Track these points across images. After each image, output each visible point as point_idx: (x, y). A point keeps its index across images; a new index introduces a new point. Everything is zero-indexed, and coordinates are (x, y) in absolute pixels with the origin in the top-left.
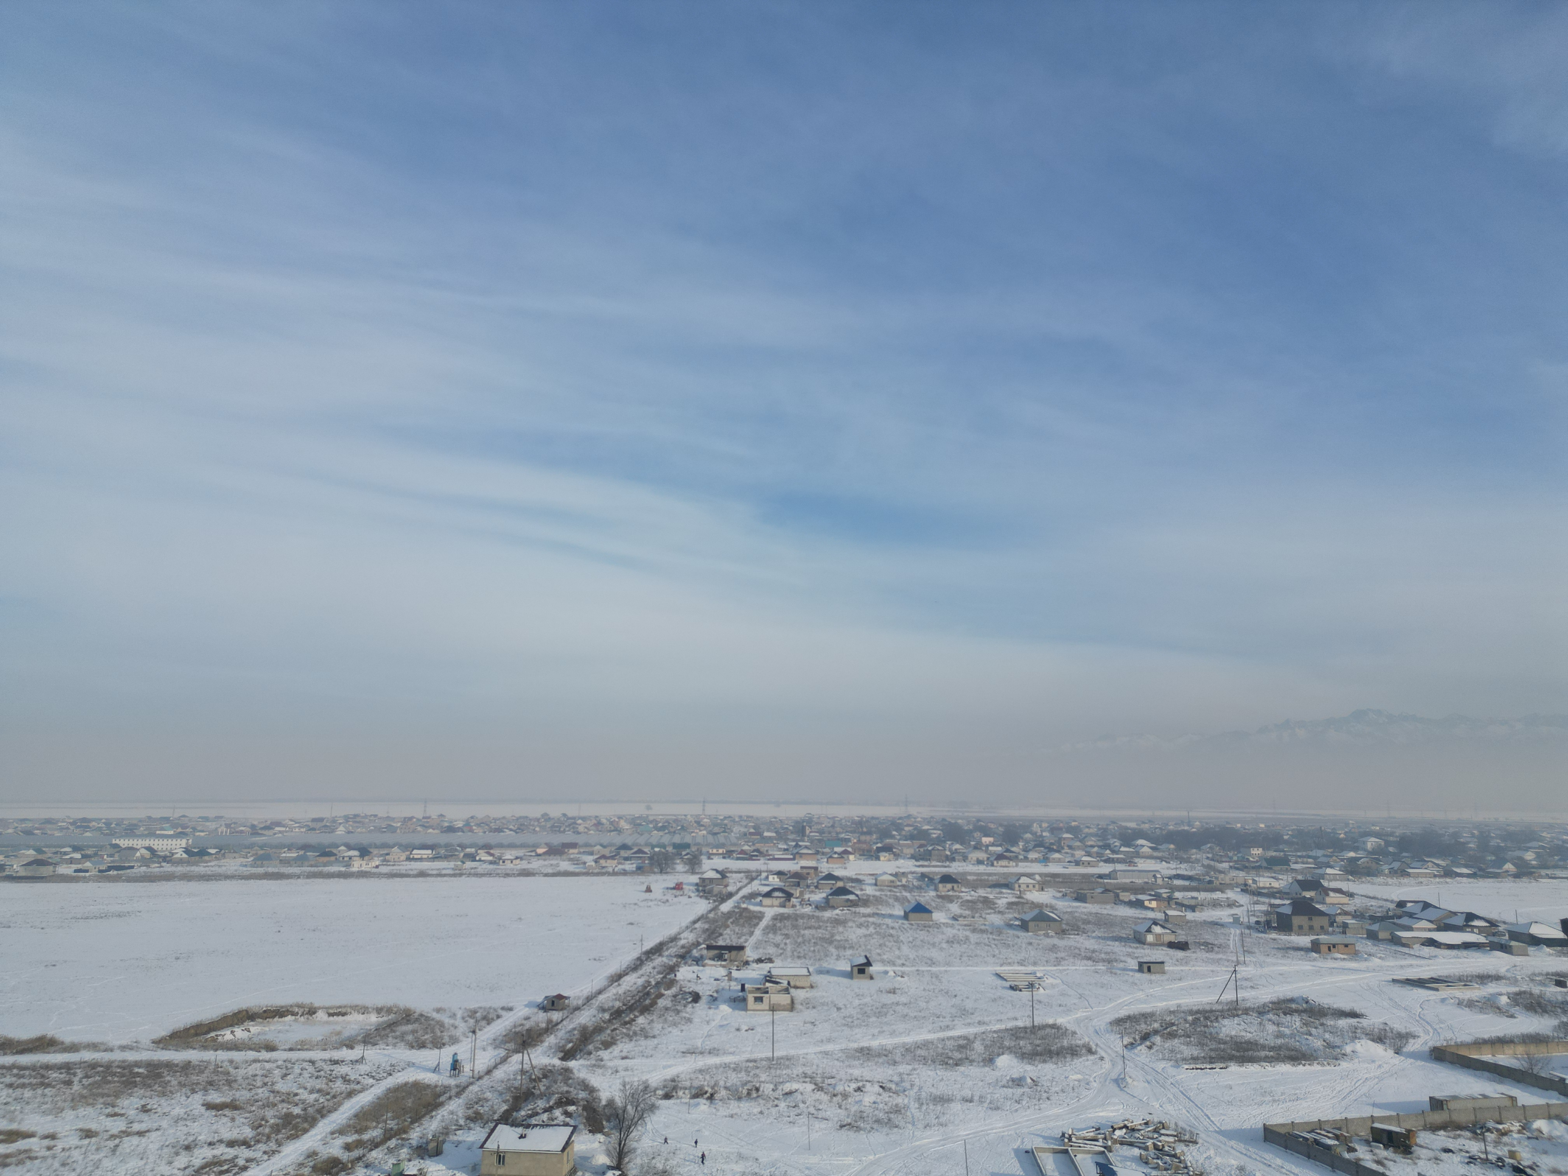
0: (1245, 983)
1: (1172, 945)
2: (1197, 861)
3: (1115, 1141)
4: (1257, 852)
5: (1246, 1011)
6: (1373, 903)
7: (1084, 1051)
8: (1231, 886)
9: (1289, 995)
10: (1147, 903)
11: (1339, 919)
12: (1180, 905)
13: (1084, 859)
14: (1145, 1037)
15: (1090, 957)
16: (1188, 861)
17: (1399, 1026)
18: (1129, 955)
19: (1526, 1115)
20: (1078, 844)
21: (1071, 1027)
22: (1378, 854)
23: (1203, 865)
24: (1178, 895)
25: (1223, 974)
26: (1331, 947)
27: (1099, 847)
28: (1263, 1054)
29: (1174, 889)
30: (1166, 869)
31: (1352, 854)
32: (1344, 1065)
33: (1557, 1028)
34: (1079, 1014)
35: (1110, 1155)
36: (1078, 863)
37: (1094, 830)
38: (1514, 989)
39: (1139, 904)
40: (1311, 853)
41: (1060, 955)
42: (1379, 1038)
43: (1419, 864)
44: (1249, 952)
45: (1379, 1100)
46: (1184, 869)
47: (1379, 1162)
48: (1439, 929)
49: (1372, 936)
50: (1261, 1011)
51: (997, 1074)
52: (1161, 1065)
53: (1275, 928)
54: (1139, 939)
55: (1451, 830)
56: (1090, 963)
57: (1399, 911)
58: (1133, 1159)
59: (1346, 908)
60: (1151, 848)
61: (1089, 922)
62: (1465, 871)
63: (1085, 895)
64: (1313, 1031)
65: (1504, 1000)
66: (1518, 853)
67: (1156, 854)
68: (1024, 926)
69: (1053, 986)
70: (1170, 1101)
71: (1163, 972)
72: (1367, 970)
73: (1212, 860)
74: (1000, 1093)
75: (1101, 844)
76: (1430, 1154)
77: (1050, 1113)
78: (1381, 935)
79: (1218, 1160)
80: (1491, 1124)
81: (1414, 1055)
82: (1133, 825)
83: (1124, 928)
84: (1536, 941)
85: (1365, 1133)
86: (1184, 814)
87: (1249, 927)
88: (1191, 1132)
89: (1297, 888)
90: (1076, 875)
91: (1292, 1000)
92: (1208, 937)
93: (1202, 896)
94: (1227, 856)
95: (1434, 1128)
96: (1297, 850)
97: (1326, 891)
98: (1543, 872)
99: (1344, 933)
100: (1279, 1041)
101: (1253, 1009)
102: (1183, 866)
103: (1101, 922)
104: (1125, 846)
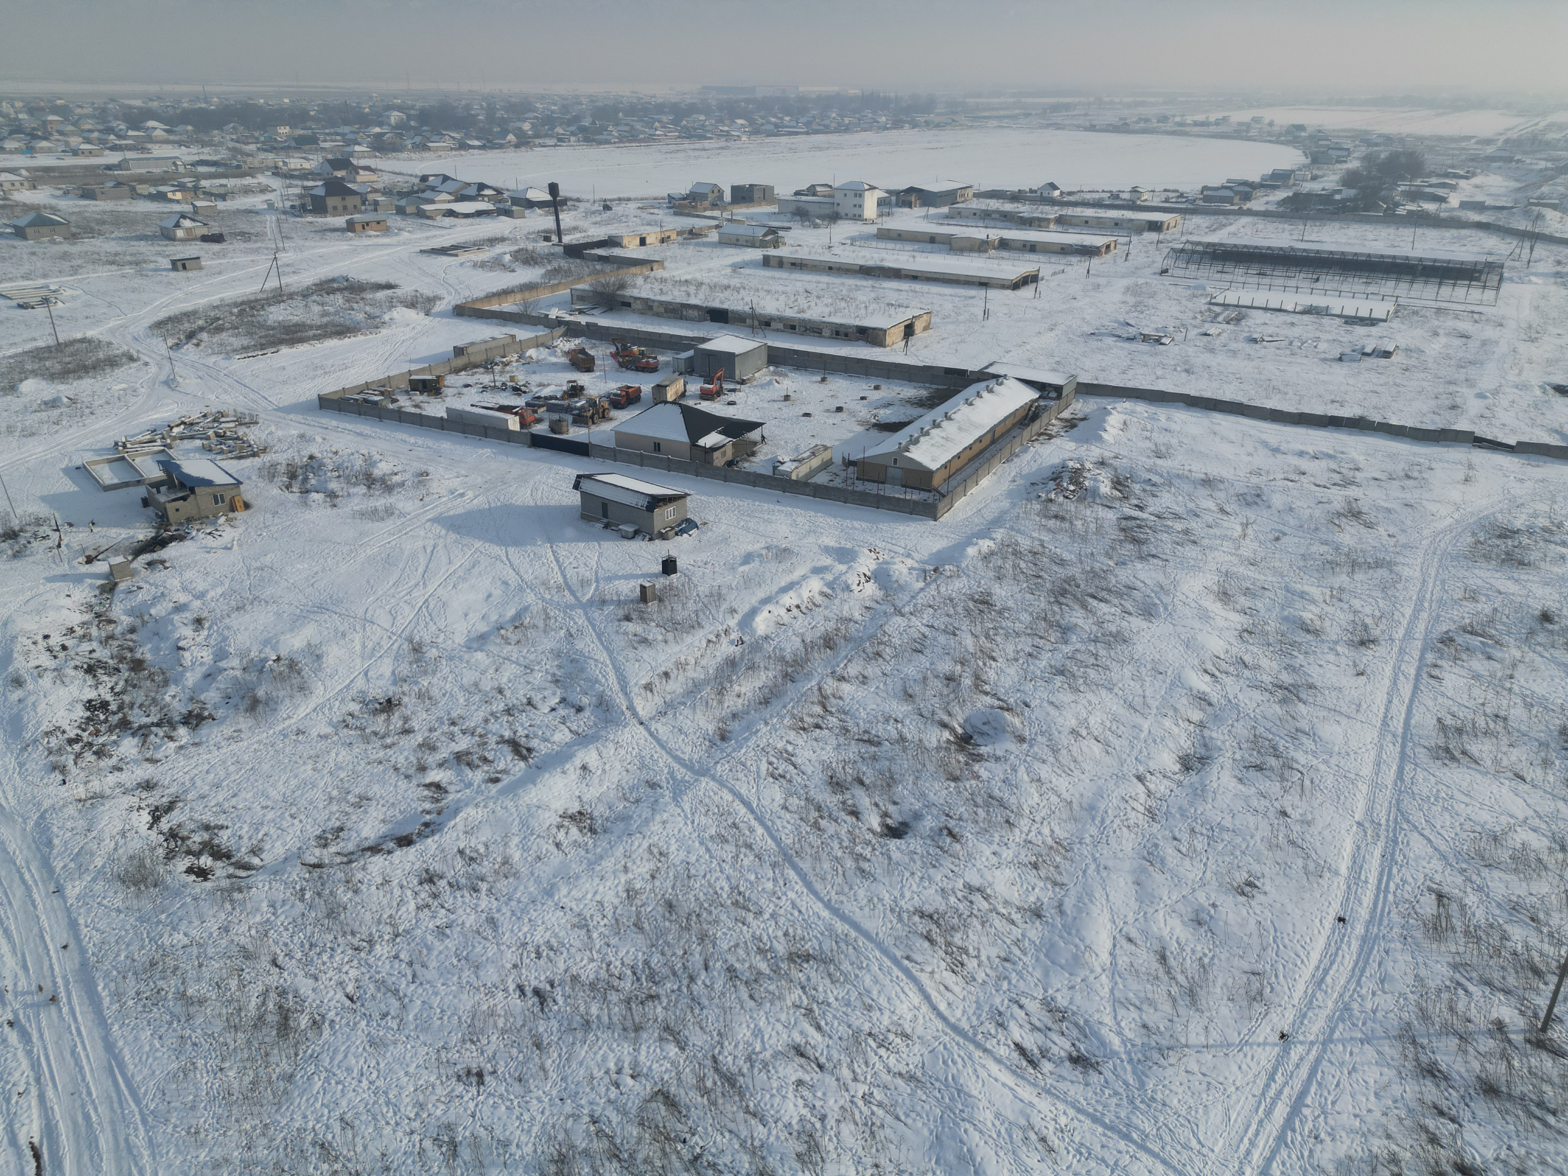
0: (287, 269)
1: (205, 239)
2: (221, 144)
3: (174, 438)
4: (284, 130)
5: (291, 296)
6: (400, 178)
7: (124, 360)
8: (261, 170)
9: (331, 275)
10: (170, 195)
11: (371, 197)
12: (209, 194)
13: (83, 146)
14: (190, 336)
15: (113, 261)
16: (210, 144)
17: (428, 292)
18: (159, 254)
19: (521, 347)
20: (70, 128)
21: (105, 338)
22: (401, 128)
23: (228, 148)
24: (204, 183)
25: (263, 263)
26: (365, 225)
27: (100, 131)
28: (311, 333)
29: (199, 177)
30: (187, 154)
31: (377, 130)
32: (384, 331)
33: (544, 276)
34: (112, 324)
35: (170, 452)
36: (75, 153)
37: (88, 110)
38: (516, 248)
39: (161, 197)
40: (339, 130)
41: (75, 263)
42: (412, 304)
43: (437, 138)
44: (288, 238)
45: (415, 356)
46: (207, 154)
47: (416, 406)
48: (457, 200)
49: (401, 211)
50: (306, 294)
51: (24, 400)
52: (211, 360)
53: (310, 211)
54: (167, 236)
55: (464, 103)
56: (114, 267)
57: (423, 186)
58: (196, 450)
59: (376, 186)
60: (165, 130)
61: (104, 223)
62: (476, 143)
63: (93, 191)
64: (355, 306)
65: (508, 257)
66: (518, 124)
67: (172, 138)
68: (20, 233)
69: (73, 298)
70: (226, 391)
71: (201, 268)
72: (398, 244)
73: (237, 141)
74: (32, 419)
75: (101, 127)
76: (455, 391)
77: (97, 426)
78: (409, 210)
79: (280, 433)
80: (498, 359)
81: (442, 315)
82: (138, 103)
83: (147, 225)
84: (530, 204)
85: (404, 385)
86: (198, 88)
87: (285, 213)
88: (251, 415)
89: (328, 168)
90: (76, 167)
91: (333, 280)
92: (243, 226)
93: (231, 183)
94: (253, 136)
95: (457, 371)
96: (324, 128)
97: (356, 169)
98: (537, 141)
99: (376, 210)
100: (325, 320)
101: (297, 294)
102: (206, 150)
103: (119, 220)
104: (133, 129)
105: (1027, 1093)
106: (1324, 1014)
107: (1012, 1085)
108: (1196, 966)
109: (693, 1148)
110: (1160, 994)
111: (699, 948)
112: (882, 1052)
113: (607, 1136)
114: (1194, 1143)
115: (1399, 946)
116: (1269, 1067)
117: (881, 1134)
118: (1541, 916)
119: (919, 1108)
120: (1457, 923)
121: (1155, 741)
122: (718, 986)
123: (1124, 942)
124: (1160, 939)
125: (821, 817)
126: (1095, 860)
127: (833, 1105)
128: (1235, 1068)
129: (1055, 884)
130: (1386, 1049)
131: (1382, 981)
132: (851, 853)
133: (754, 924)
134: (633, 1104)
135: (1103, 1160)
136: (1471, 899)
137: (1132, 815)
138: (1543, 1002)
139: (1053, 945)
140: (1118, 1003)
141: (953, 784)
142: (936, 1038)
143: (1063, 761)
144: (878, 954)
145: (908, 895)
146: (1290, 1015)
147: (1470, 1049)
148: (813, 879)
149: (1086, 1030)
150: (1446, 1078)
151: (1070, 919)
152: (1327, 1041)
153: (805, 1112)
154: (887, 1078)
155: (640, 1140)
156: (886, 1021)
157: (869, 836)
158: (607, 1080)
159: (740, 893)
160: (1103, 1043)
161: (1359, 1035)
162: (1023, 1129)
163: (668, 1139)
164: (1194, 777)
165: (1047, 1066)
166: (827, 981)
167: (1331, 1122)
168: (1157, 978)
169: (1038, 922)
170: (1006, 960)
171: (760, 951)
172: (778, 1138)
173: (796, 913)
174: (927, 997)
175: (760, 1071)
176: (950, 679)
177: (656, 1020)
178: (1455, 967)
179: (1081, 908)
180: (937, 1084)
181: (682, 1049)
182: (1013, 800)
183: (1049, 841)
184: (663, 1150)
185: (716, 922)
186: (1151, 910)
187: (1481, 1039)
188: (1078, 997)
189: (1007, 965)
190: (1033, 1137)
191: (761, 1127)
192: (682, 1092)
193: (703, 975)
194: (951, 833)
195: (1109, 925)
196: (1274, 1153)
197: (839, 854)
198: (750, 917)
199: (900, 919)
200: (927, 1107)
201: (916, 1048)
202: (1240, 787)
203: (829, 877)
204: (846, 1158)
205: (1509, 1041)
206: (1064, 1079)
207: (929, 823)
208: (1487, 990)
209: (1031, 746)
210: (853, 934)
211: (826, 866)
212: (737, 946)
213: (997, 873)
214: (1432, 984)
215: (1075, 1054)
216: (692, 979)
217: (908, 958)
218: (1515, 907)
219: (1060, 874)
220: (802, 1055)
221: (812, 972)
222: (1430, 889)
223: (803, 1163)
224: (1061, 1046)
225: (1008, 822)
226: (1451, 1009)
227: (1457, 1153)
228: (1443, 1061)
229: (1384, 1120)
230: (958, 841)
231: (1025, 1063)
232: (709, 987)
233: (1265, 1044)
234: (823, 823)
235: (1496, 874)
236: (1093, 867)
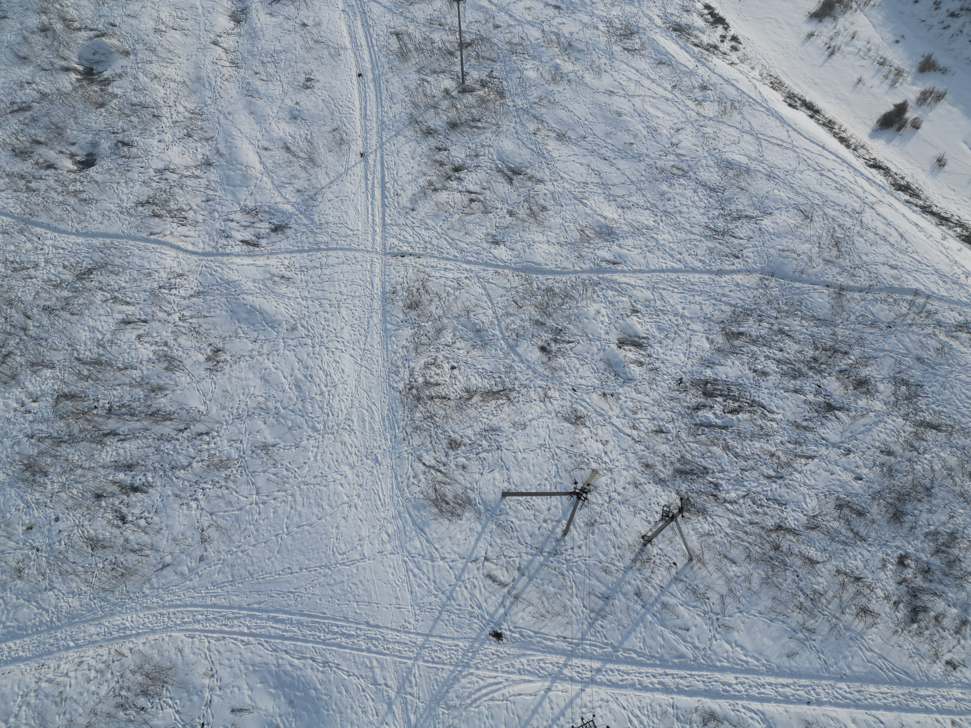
105: (261, 261)
106: (374, 132)
107: (252, 262)
108: (305, 143)
109: (103, 406)
110: (296, 169)
111: (13, 311)
112: (174, 291)
113: (46, 437)
114: (349, 232)
115: (391, 74)
116: (363, 174)
117: (202, 330)
118: (443, 21)
119: (213, 305)
120: (410, 46)
121: (209, 12)
122: (45, 321)
123: (263, 152)
124: (281, 139)
125: (29, 182)
126: (220, 112)
127: (166, 334)
128: (349, 185)
129: (207, 140)
130: (408, 133)
131: (391, 99)
132: (68, 193)
133: (38, 273)
134: (48, 413)
135: (315, 267)
136: (411, 29)
137: (224, 70)
138: (458, 68)
139: (228, 177)
140: (279, 187)
141: (103, 110)
142: (198, 266)
143: (162, 55)
144: (131, 242)
145: (125, 198)
146: (360, 143)
147: (440, 111)
148: (56, 224)
149: (272, 211)
150: (436, 132)
151: (228, 156)
152: (382, 145)
153: (153, 348)
154: (186, 302)
155: (68, 426)
156: (164, 275)
157: (72, 176)
158: (19, 414)
159: (12, 262)
160: (283, 213)
161: (393, 133)
162: (271, 279)
163: (84, 413)
164: (245, 27)
165: (263, 242)
166: (113, 276)
167: (400, 183)
168: (291, 162)
169: (211, 169)
170: (208, 201)
171: (56, 286)
172: (148, 369)
173: (62, 251)
174: (178, 248)
175: (111, 347)
176: (44, 30)
177: (21, 365)
178: (418, 71)
179: (230, 146)
180: (214, 287)
181: (53, 368)
182: (148, 99)
183: (187, 114)
184: (87, 420)
185: (11, 288)
186: (268, 125)
187: (442, 103)
188: (258, 197)
189: (210, 203)
190: (277, 279)
191: (135, 371)
192: (72, 387)
193: (30, 323)
194: (124, 144)
195: (251, 147)
196: (384, 214)
197: (61, 199)
198: (32, 272)
199: (131, 215)
200: (217, 301)
201: (191, 278)
202: (273, 19)
203: (65, 217)
204: (192, 352)
205: (453, 97)
206: (275, 242)
207: (105, 145)
208: (435, 76)
209: (136, 55)
210: (108, 241)
211: (58, 211)
212: (37, 293)
213: (169, 152)
214: (412, 87)
215: (273, 227)
216: (24, 329)
217: (151, 234)
218: (431, 22)
219: (206, 132)
220: (129, 323)
221: (97, 277)
222: (391, 33)
223: (171, 370)
224: (264, 227)
225: (154, 116)
226: (425, 95)
227: (452, 164)
228: (431, 124)
229: (420, 168)
230: (132, 146)
231: (252, 248)
232: (41, 326)
233: (356, 164)
234: (33, 185)
235: (417, 6)
236: (222, 117)
